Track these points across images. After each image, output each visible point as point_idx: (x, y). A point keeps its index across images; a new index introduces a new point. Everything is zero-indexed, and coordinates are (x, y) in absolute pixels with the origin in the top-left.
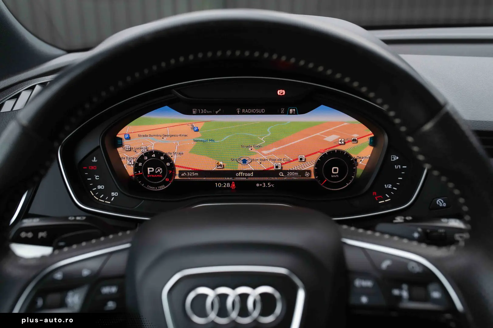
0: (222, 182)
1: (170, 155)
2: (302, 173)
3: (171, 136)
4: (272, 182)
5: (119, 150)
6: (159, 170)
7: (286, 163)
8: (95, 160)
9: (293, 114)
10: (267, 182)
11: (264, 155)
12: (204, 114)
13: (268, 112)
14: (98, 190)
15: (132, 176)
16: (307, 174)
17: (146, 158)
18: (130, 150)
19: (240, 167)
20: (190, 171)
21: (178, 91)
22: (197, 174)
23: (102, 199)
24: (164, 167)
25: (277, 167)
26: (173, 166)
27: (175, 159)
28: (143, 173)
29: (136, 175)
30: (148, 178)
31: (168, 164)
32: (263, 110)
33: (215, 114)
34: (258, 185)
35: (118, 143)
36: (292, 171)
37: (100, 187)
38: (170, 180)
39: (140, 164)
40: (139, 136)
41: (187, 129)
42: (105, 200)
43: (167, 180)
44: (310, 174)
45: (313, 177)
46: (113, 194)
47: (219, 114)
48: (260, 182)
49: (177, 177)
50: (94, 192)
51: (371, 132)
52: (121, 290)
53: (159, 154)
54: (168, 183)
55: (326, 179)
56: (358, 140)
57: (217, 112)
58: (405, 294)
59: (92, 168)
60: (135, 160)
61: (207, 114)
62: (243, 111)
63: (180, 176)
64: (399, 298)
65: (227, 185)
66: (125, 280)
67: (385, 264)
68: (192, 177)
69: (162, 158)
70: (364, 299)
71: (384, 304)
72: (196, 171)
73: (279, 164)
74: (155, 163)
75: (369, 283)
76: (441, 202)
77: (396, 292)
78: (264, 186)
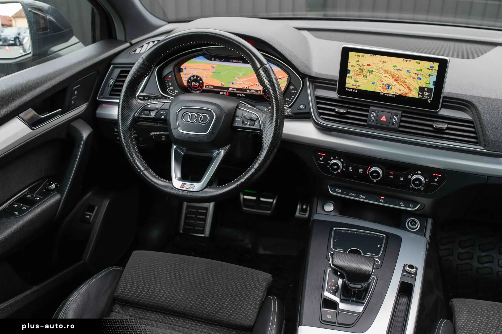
0: (223, 92)
1: (202, 78)
2: (257, 91)
3: (203, 69)
4: (244, 94)
5: (181, 73)
6: (197, 84)
7: (250, 86)
8: (170, 76)
10: (242, 94)
11: (242, 81)
13: (243, 63)
14: (170, 89)
15: (185, 86)
16: (259, 92)
17: (192, 78)
18: (186, 74)
19: (231, 86)
20: (210, 86)
21: (206, 50)
22: (213, 87)
23: (171, 93)
24: (199, 83)
25: (246, 87)
26: (203, 83)
27: (204, 80)
28: (190, 85)
29: (188, 85)
30: (192, 87)
31: (201, 82)
32: (241, 62)
33: (221, 61)
34: (238, 95)
35: (180, 70)
36: (253, 90)
37: (171, 88)
38: (201, 89)
39: (190, 81)
40: (190, 68)
41: (209, 67)
43: (200, 88)
44: (260, 90)
45: (262, 93)
46: (176, 91)
47: (223, 61)
48: (239, 93)
49: (204, 88)
50: (169, 90)
51: (287, 75)
52: (166, 113)
53: (197, 77)
54: (200, 90)
55: (267, 95)
56: (282, 79)
57: (222, 61)
58: (248, 123)
59: (169, 79)
60: (188, 78)
61: (218, 61)
62: (233, 61)
63: (206, 87)
64: (246, 124)
65: (225, 93)
66: (168, 110)
67: (246, 114)
68: (211, 88)
69: (199, 79)
70: (237, 124)
71: (242, 126)
72: (212, 86)
73: (247, 86)
74: (195, 81)
75: (239, 119)
76: (302, 107)
77: (246, 122)
78: (241, 95)
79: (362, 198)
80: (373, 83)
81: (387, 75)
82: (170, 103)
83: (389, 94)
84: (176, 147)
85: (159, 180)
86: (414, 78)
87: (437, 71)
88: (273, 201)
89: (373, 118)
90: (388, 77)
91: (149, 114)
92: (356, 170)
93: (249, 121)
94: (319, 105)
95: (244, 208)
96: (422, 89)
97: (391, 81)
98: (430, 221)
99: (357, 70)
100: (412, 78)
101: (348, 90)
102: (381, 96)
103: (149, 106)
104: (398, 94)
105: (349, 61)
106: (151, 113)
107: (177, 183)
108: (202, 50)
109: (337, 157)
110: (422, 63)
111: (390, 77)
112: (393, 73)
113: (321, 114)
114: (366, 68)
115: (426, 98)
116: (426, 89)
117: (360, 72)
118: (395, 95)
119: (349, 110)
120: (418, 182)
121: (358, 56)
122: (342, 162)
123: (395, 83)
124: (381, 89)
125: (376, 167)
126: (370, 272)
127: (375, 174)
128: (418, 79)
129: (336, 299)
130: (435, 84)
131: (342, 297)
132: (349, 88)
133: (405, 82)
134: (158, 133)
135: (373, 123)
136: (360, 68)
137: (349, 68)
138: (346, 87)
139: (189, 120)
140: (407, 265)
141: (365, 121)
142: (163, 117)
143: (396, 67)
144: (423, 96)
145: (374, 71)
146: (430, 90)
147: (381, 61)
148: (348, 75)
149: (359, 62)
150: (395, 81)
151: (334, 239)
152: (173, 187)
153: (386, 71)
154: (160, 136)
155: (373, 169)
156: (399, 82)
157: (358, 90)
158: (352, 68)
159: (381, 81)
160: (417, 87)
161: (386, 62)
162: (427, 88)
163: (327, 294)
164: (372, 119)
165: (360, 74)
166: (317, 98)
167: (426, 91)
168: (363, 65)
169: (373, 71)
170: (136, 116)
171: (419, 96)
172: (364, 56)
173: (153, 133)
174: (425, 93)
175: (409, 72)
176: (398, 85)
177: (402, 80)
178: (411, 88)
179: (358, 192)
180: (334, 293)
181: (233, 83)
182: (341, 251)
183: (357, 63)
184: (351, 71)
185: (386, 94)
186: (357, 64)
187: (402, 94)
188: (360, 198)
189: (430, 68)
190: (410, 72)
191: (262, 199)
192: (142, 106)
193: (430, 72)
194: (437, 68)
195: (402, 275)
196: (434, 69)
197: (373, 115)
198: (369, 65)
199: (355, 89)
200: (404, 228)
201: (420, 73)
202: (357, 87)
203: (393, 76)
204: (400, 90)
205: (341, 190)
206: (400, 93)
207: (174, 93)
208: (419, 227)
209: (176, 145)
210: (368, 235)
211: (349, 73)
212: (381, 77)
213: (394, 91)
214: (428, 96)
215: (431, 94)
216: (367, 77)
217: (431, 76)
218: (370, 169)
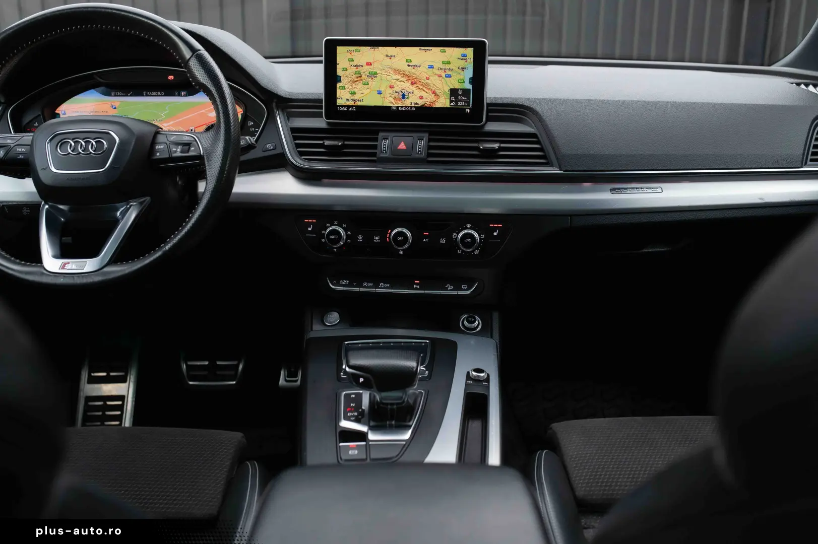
3: (96, 112)
8: (36, 124)
9: (184, 96)
11: (165, 127)
12: (120, 96)
13: (166, 95)
32: (162, 93)
33: (128, 96)
35: (55, 116)
40: (73, 112)
41: (107, 107)
47: (131, 96)
52: (27, 150)
58: (179, 150)
59: (34, 130)
61: (122, 96)
62: (148, 93)
64: (175, 152)
66: (30, 146)
67: (172, 139)
70: (158, 154)
71: (167, 155)
75: (162, 147)
76: (269, 146)
77: (174, 149)
79: (384, 288)
80: (380, 93)
81: (399, 77)
83: (405, 107)
84: (49, 206)
86: (440, 76)
87: (472, 61)
88: (238, 366)
89: (385, 148)
90: (401, 79)
92: (368, 238)
93: (179, 147)
94: (298, 142)
95: (191, 383)
96: (454, 92)
97: (407, 86)
98: (496, 316)
99: (352, 74)
100: (436, 77)
101: (340, 109)
102: (394, 111)
104: (419, 106)
105: (338, 61)
107: (52, 264)
108: (90, 76)
109: (336, 222)
110: (449, 50)
111: (404, 79)
112: (407, 73)
113: (303, 153)
114: (365, 70)
115: (462, 106)
116: (460, 92)
117: (357, 78)
118: (415, 107)
119: (346, 142)
120: (468, 240)
121: (351, 52)
122: (344, 229)
123: (413, 88)
124: (393, 101)
125: (400, 228)
127: (399, 238)
128: (446, 77)
129: (363, 428)
130: (473, 81)
131: (372, 424)
132: (342, 106)
133: (427, 85)
135: (387, 155)
136: (356, 70)
137: (339, 72)
138: (337, 104)
139: (70, 151)
140: (471, 369)
141: (374, 155)
142: (21, 156)
143: (411, 62)
144: (457, 102)
145: (378, 73)
146: (466, 92)
147: (387, 56)
148: (338, 85)
149: (353, 61)
150: (413, 84)
152: (45, 271)
153: (397, 71)
155: (396, 231)
156: (418, 85)
157: (357, 107)
158: (344, 72)
159: (390, 88)
160: (447, 90)
161: (394, 56)
162: (461, 89)
163: (345, 424)
164: (384, 149)
165: (357, 81)
166: (294, 130)
167: (460, 95)
168: (360, 66)
169: (376, 72)
171: (452, 104)
172: (360, 51)
174: (460, 97)
175: (431, 67)
176: (418, 90)
177: (422, 81)
178: (438, 92)
179: (376, 278)
180: (358, 420)
183: (351, 63)
184: (342, 78)
185: (401, 107)
186: (351, 66)
187: (426, 105)
188: (381, 288)
189: (462, 58)
190: (433, 68)
191: (218, 363)
193: (462, 63)
194: (472, 57)
195: (467, 385)
196: (467, 58)
197: (385, 144)
198: (369, 64)
199: (352, 106)
200: (457, 330)
201: (448, 66)
202: (355, 103)
203: (408, 77)
204: (421, 98)
205: (348, 281)
206: (423, 104)
208: (480, 325)
210: (402, 344)
211: (340, 81)
212: (390, 81)
213: (413, 101)
214: (465, 102)
215: (469, 98)
216: (368, 84)
217: (465, 70)
218: (390, 234)
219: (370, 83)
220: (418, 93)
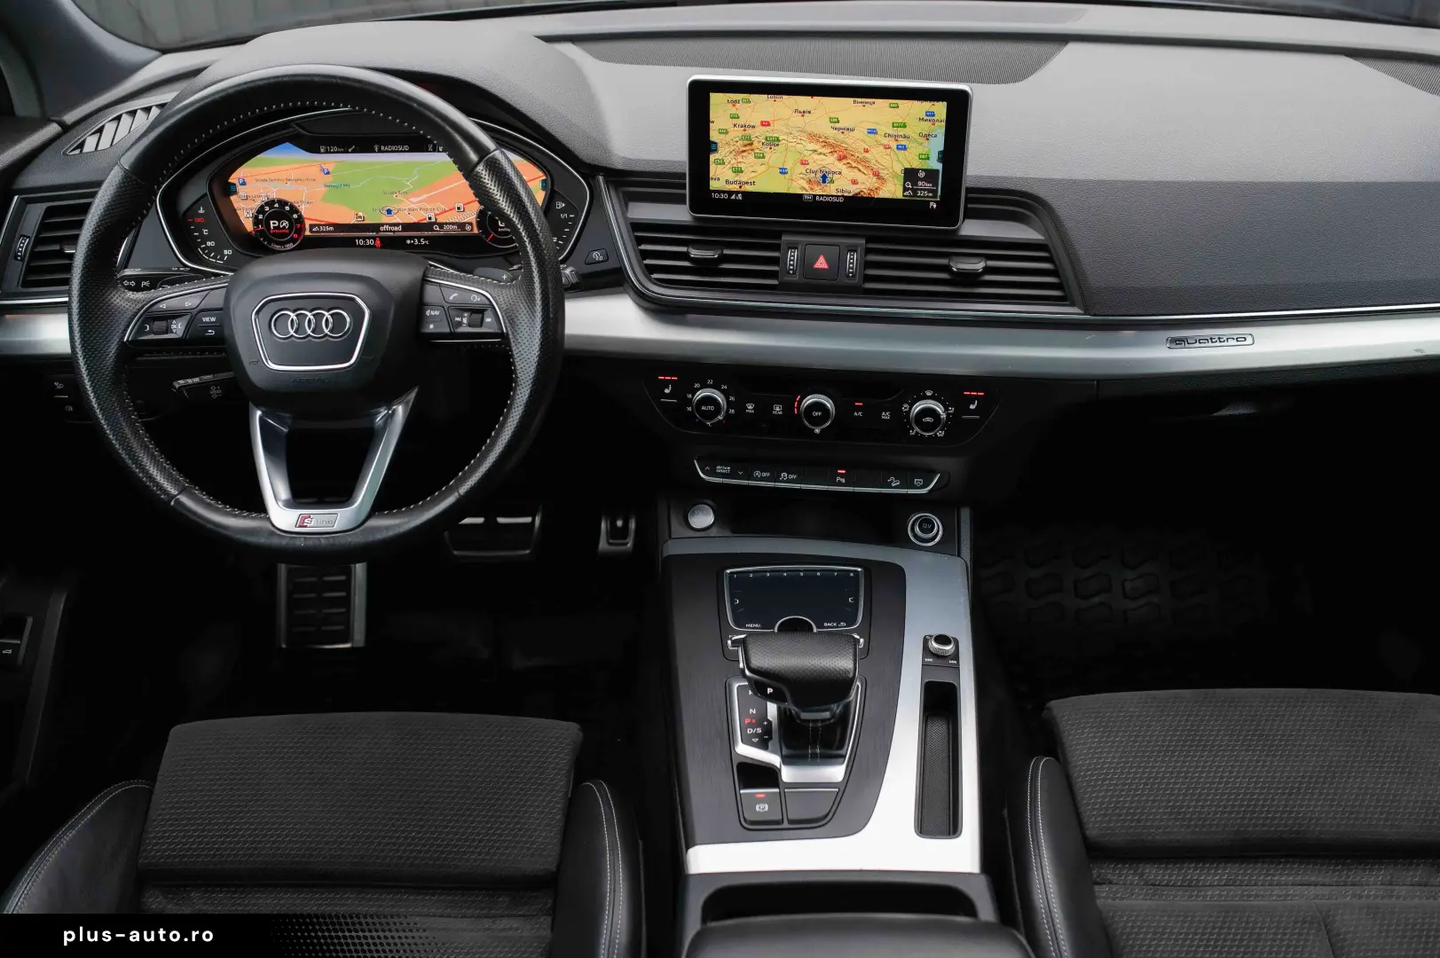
0: (364, 238)
1: (296, 205)
2: (462, 226)
3: (296, 180)
4: (426, 238)
5: (233, 198)
6: (284, 224)
7: (440, 213)
8: (201, 211)
10: (419, 238)
11: (413, 203)
12: (334, 152)
13: (411, 150)
14: (207, 248)
15: (249, 234)
16: (468, 228)
17: (267, 209)
18: (247, 198)
19: (385, 219)
20: (323, 225)
21: (298, 125)
22: (332, 228)
23: (212, 258)
24: (289, 220)
25: (430, 218)
26: (301, 220)
27: (303, 209)
28: (264, 228)
29: (256, 230)
30: (272, 234)
31: (295, 216)
32: (406, 147)
33: (347, 152)
34: (408, 242)
35: (229, 190)
36: (450, 224)
37: (209, 244)
38: (299, 236)
39: (261, 217)
40: (257, 180)
41: (314, 171)
42: (217, 259)
43: (296, 236)
44: (468, 223)
45: (476, 231)
46: (226, 252)
47: (353, 152)
48: (411, 238)
49: (307, 233)
50: (203, 250)
51: (541, 173)
52: (220, 319)
53: (283, 203)
54: (297, 240)
55: (493, 234)
57: (350, 150)
58: (465, 321)
59: (199, 220)
60: (254, 211)
61: (338, 152)
62: (382, 148)
63: (311, 231)
64: (460, 324)
65: (370, 242)
66: (223, 311)
67: (453, 297)
68: (326, 232)
69: (287, 208)
70: (432, 326)
71: (447, 330)
72: (330, 225)
73: (432, 215)
74: (279, 215)
75: (437, 313)
76: (597, 256)
77: (458, 319)
78: (417, 242)
79: (788, 481)
80: (783, 171)
81: (817, 147)
82: (224, 290)
83: (826, 196)
84: (263, 412)
85: (228, 514)
86: (887, 147)
87: (944, 124)
88: (534, 521)
89: (793, 265)
90: (820, 151)
91: (168, 330)
92: (764, 409)
93: (466, 315)
94: (643, 247)
95: (455, 553)
96: (910, 175)
97: (830, 162)
98: (965, 514)
99: (737, 139)
100: (882, 148)
101: (716, 196)
102: (808, 203)
103: (163, 306)
104: (851, 195)
105: (712, 118)
106: (174, 326)
107: (283, 516)
108: (286, 125)
109: (710, 382)
110: (906, 105)
111: (825, 151)
112: (832, 141)
113: (651, 269)
114: (759, 133)
115: (924, 197)
116: (922, 175)
117: (746, 146)
118: (843, 196)
119: (726, 252)
120: (928, 419)
121: (734, 103)
122: (723, 391)
123: (840, 166)
124: (806, 186)
125: (816, 395)
126: (849, 672)
127: (816, 414)
128: (898, 148)
129: (772, 758)
130: (944, 157)
131: (785, 751)
132: (719, 192)
133: (864, 161)
134: (196, 380)
135: (796, 278)
136: (743, 133)
137: (714, 136)
138: (711, 188)
139: (292, 332)
140: (931, 636)
141: (773, 275)
142: (211, 332)
143: (838, 122)
144: (915, 191)
145: (780, 139)
146: (931, 175)
147: (796, 111)
148: (713, 157)
149: (738, 118)
150: (840, 159)
151: (732, 602)
152: (273, 529)
153: (813, 137)
154: (204, 387)
155: (810, 400)
156: (849, 161)
157: (745, 194)
158: (723, 136)
159: (802, 164)
160: (899, 169)
161: (809, 112)
162: (923, 170)
163: (745, 750)
164: (791, 267)
165: (744, 151)
166: (636, 226)
167: (922, 180)
168: (749, 126)
169: (778, 138)
170: (127, 340)
171: (906, 193)
172: (749, 102)
173: (181, 382)
174: (920, 183)
175: (873, 132)
176: (850, 170)
177: (857, 155)
178: (883, 173)
179: (775, 466)
180: (763, 744)
181: (389, 212)
182: (757, 628)
183: (735, 121)
184: (719, 145)
185: (820, 196)
186: (735, 125)
187: (862, 193)
188: (783, 481)
189: (926, 118)
190: (876, 133)
191: (501, 520)
192: (143, 307)
194: (944, 117)
195: (924, 665)
196: (935, 118)
197: (793, 257)
198: (765, 124)
199: (737, 193)
200: (906, 543)
201: (901, 132)
202: (740, 187)
203: (833, 147)
204: (854, 182)
205: (729, 468)
206: (857, 191)
207: (221, 259)
208: (941, 533)
209: (263, 409)
210: (818, 574)
211: (716, 150)
212: (801, 154)
213: (840, 188)
214: (929, 191)
215: (935, 184)
216: (764, 157)
217: (931, 138)
218: (800, 402)
219: (767, 156)
220: (849, 174)
